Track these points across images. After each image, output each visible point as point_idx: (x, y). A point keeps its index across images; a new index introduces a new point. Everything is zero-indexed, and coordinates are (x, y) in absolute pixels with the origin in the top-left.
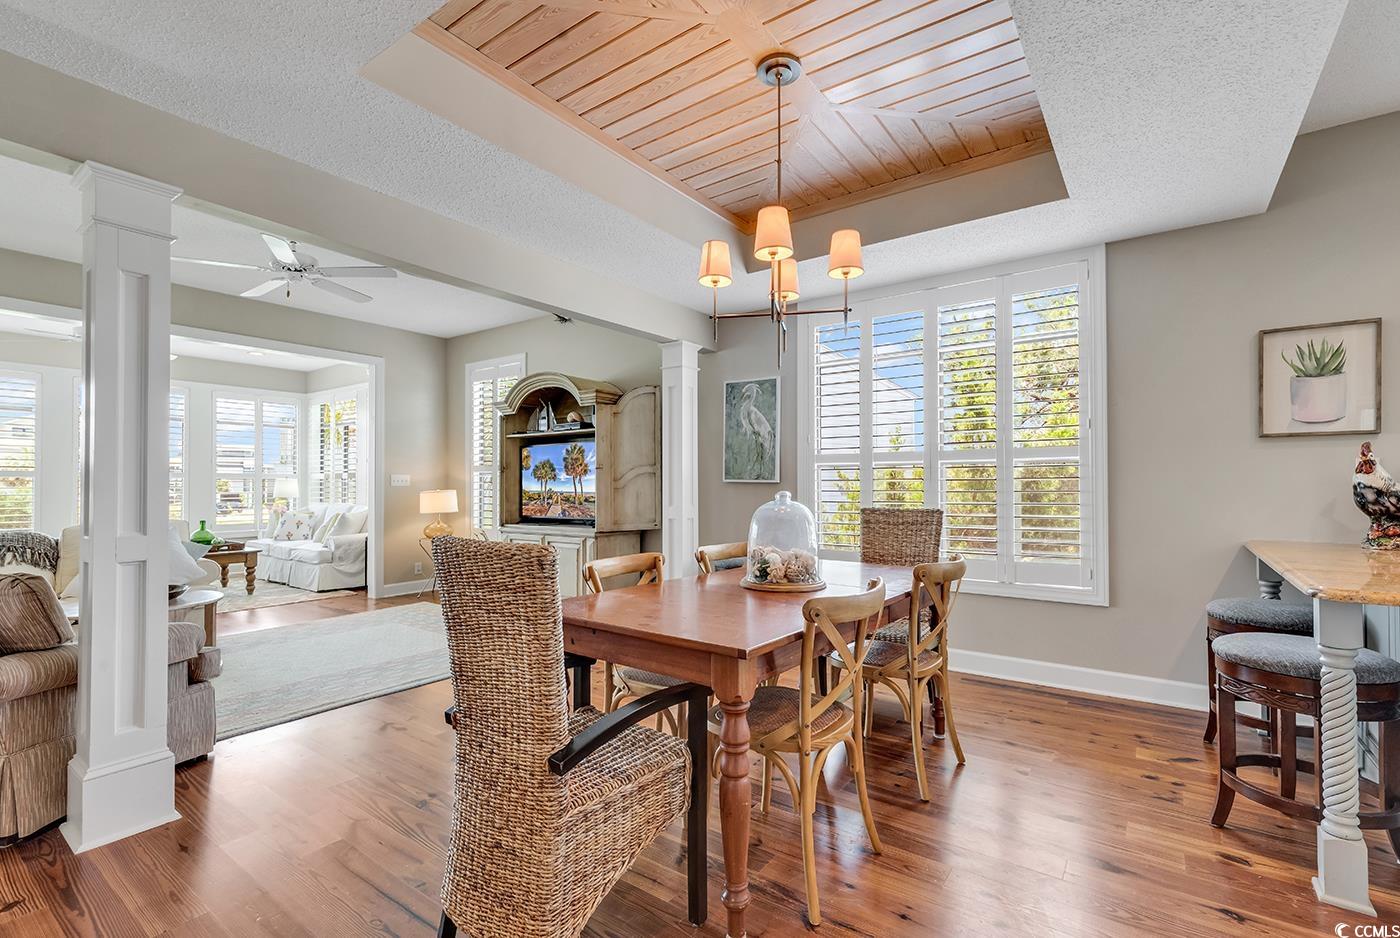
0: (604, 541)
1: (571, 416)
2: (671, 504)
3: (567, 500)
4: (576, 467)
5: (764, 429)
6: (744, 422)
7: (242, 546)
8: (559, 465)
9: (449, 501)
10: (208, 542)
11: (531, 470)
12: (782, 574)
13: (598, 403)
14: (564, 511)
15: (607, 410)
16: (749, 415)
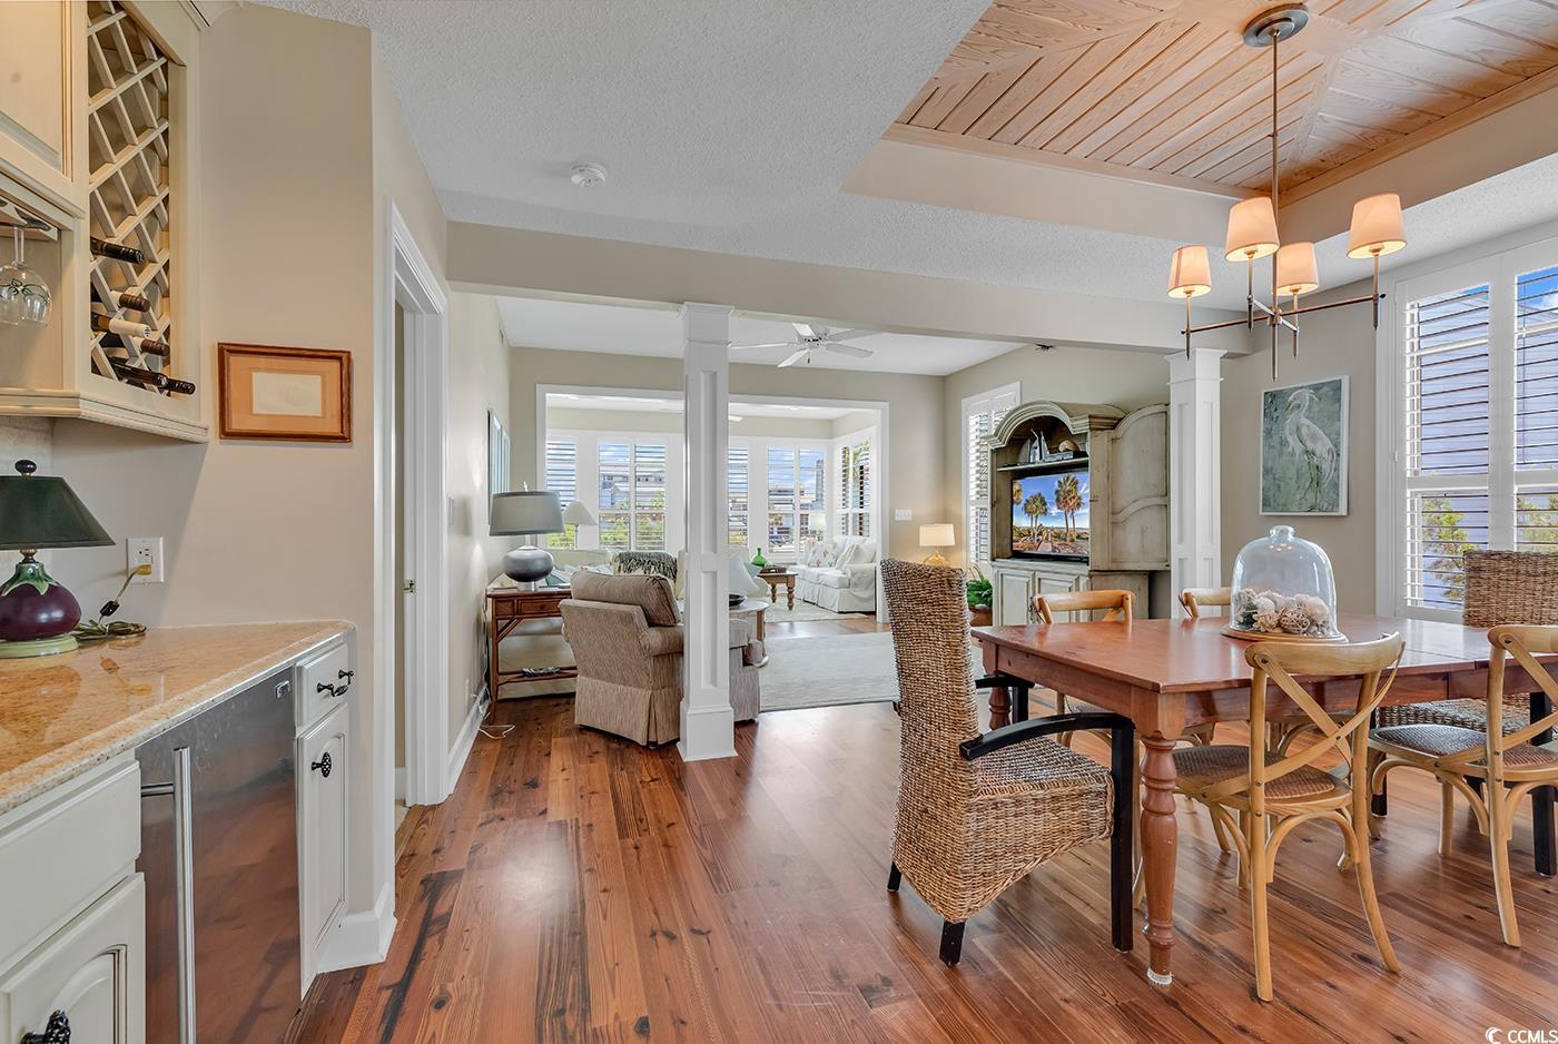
0: (1098, 581)
1: (1064, 445)
2: (1181, 540)
3: (1057, 536)
4: (1067, 501)
5: (1322, 447)
6: (1290, 439)
7: (784, 570)
8: (1050, 498)
9: (946, 535)
10: (763, 565)
11: (1022, 505)
12: (1273, 622)
13: (1091, 429)
14: (1054, 549)
15: (1104, 436)
16: (1298, 429)
